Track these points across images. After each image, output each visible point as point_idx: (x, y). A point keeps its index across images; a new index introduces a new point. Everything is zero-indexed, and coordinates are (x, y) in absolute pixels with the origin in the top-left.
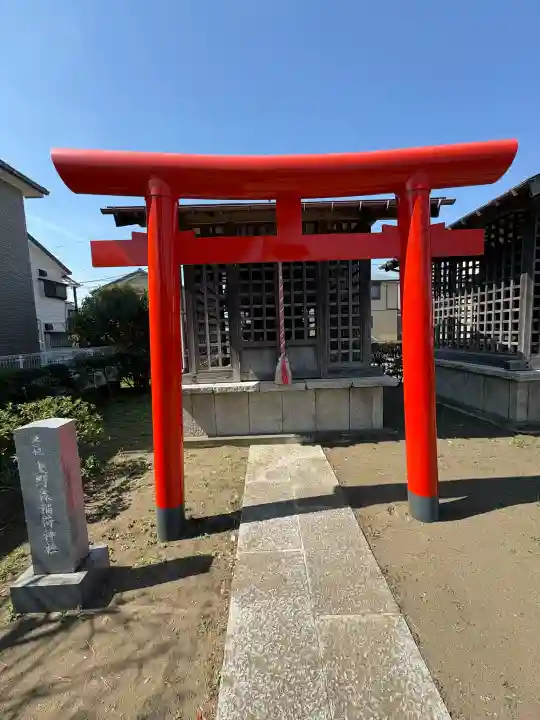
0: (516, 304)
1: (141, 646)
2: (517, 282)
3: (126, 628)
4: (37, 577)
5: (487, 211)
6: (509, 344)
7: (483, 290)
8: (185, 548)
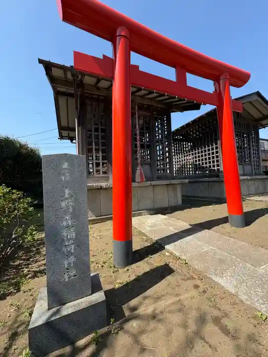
0: (217, 152)
1: (185, 326)
2: (216, 144)
3: (159, 321)
4: (54, 310)
5: (194, 122)
6: (216, 168)
7: (202, 148)
8: (142, 267)
